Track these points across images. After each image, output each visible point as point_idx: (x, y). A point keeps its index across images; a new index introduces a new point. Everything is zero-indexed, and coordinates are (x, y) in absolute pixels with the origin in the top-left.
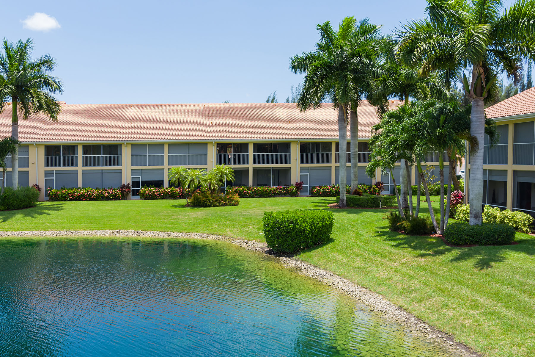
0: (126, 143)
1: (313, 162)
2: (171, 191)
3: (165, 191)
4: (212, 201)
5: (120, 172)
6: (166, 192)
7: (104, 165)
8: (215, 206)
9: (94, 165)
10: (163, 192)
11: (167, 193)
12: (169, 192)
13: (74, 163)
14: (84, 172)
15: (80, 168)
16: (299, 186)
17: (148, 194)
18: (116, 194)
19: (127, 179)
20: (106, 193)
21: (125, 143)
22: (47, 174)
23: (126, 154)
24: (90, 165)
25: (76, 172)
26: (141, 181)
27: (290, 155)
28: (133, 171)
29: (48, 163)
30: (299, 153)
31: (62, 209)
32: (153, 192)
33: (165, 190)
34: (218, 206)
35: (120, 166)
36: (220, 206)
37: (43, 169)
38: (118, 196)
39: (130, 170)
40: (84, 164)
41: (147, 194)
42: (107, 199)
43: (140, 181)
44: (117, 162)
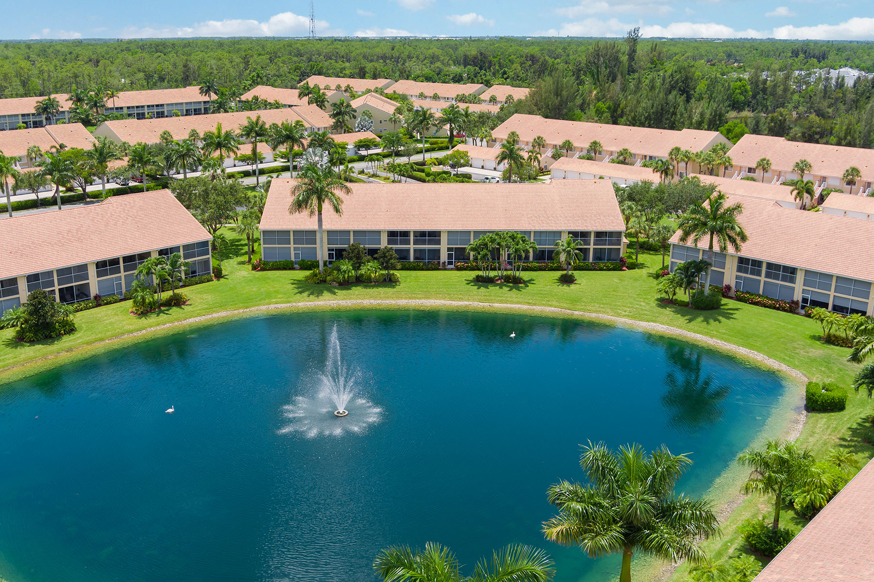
0: (801, 269)
5: (793, 289)
7: (782, 280)
9: (774, 279)
13: (759, 274)
14: (765, 282)
15: (763, 279)
18: (786, 307)
19: (798, 296)
22: (737, 277)
23: (800, 277)
24: (771, 278)
25: (760, 281)
28: (804, 291)
29: (739, 269)
31: (732, 318)
35: (794, 284)
37: (735, 273)
38: (786, 309)
39: (802, 289)
40: (766, 276)
43: (809, 300)
44: (792, 280)
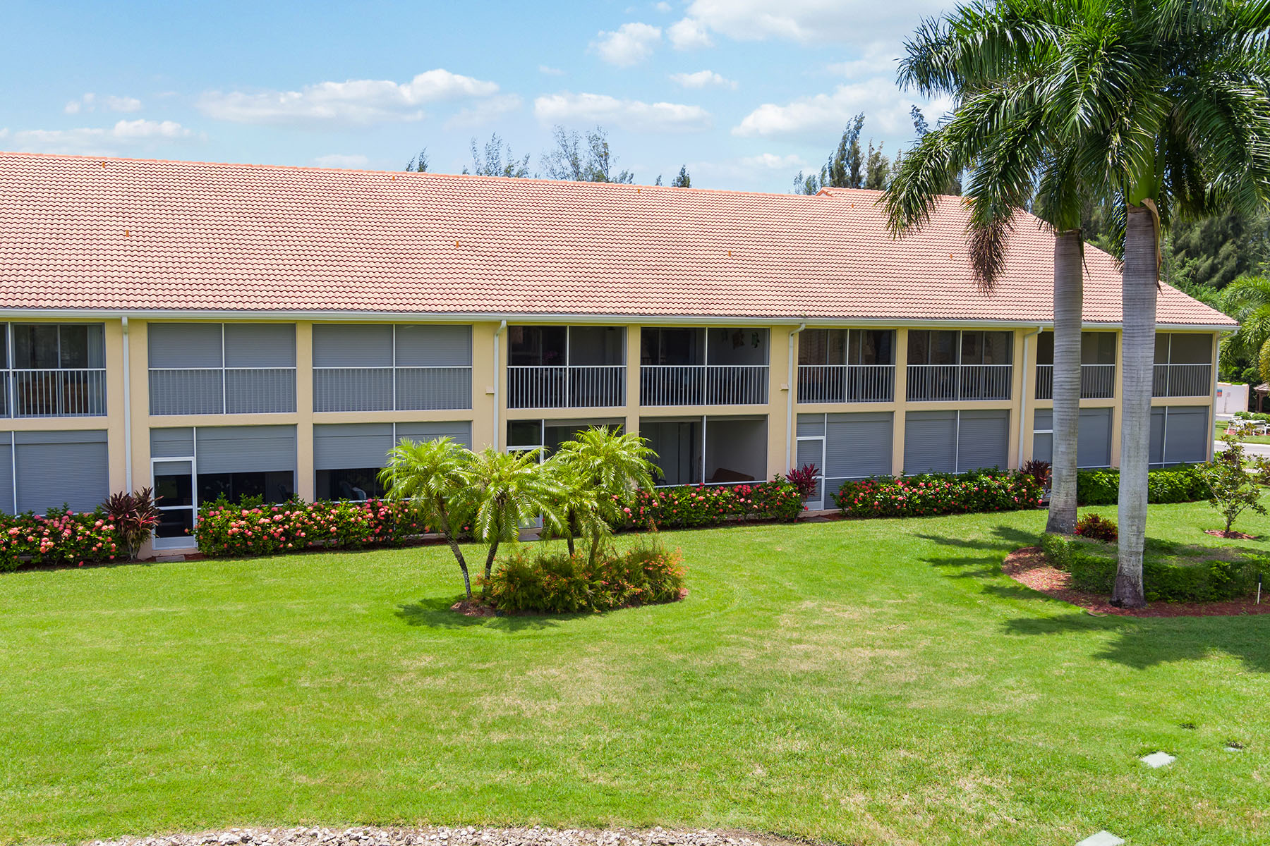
0: (130, 320)
1: (837, 396)
2: (340, 517)
3: (310, 518)
4: (591, 587)
5: (99, 441)
6: (317, 523)
7: (22, 412)
8: (605, 609)
10: (303, 523)
11: (320, 528)
12: (332, 522)
16: (804, 480)
17: (242, 534)
18: (92, 541)
19: (132, 471)
20: (40, 535)
21: (125, 321)
26: (198, 476)
27: (764, 374)
28: (160, 437)
30: (797, 366)
32: (263, 526)
33: (309, 515)
34: (615, 607)
35: (99, 413)
36: (625, 606)
38: (100, 549)
39: (148, 430)
41: (233, 535)
42: (52, 561)
43: (190, 476)
44: (83, 397)
